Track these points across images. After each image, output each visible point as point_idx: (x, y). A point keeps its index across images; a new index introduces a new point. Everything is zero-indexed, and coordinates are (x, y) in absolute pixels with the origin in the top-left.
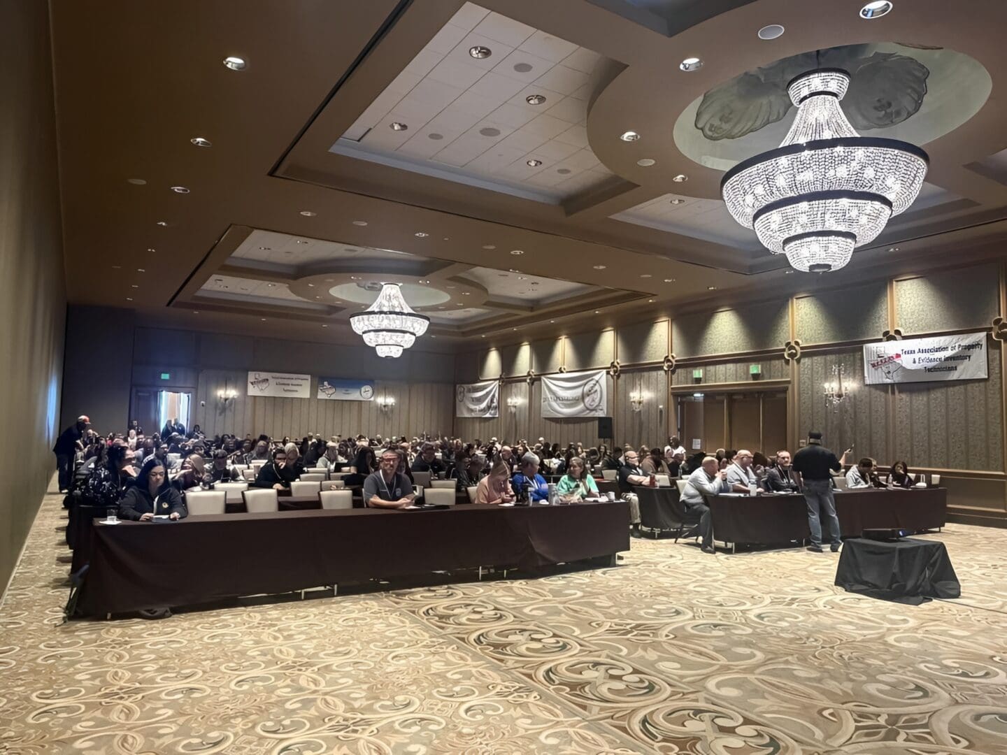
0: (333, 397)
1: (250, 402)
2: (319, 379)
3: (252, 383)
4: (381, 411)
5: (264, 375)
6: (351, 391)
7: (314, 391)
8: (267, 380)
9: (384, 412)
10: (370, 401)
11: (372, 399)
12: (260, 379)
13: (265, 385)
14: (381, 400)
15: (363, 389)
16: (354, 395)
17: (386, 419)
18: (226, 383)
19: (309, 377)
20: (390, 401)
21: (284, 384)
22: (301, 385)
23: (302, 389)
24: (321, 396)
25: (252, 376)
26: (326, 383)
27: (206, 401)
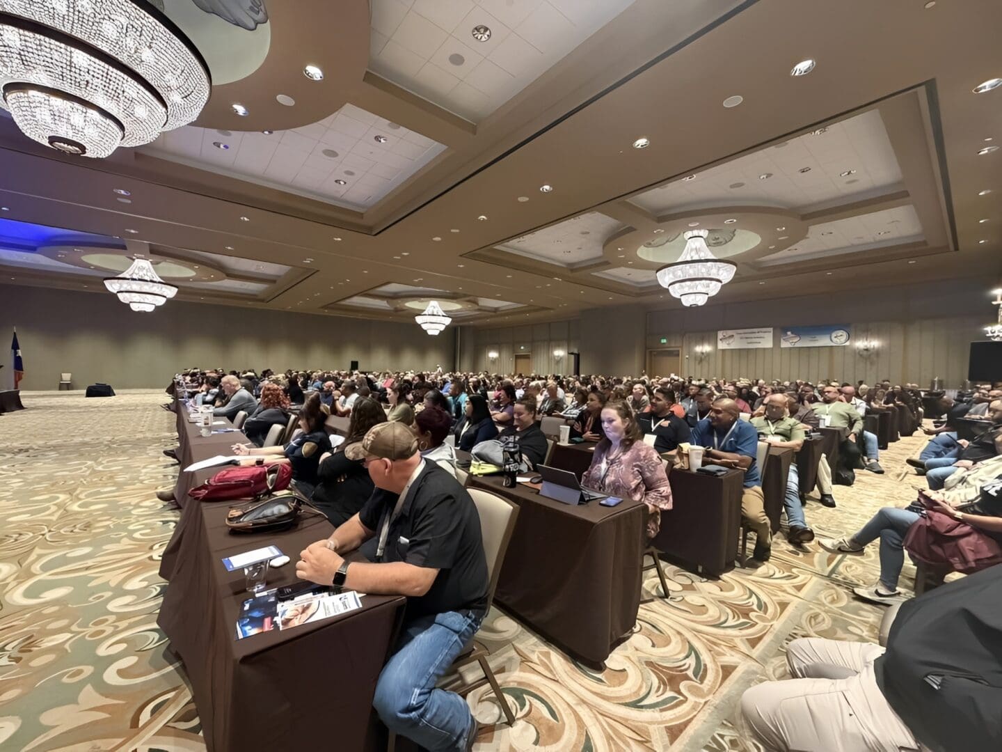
0: (797, 345)
1: (720, 354)
2: (781, 331)
3: (721, 340)
4: (861, 356)
5: (730, 333)
6: (818, 337)
7: (776, 341)
8: (733, 336)
9: (867, 355)
10: (844, 346)
11: (848, 343)
12: (727, 336)
13: (731, 340)
14: (861, 344)
15: (834, 335)
16: (824, 341)
17: (868, 363)
18: (702, 341)
19: (771, 329)
20: (875, 344)
21: (747, 338)
22: (763, 338)
23: (765, 340)
24: (784, 345)
25: (720, 334)
26: (789, 333)
27: (689, 355)
